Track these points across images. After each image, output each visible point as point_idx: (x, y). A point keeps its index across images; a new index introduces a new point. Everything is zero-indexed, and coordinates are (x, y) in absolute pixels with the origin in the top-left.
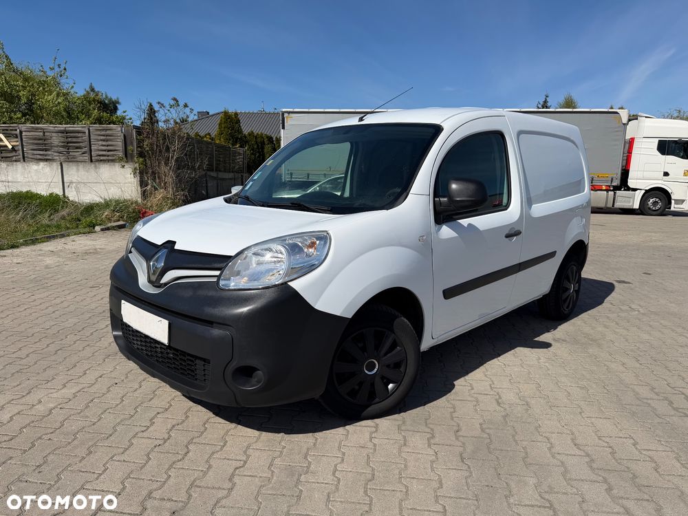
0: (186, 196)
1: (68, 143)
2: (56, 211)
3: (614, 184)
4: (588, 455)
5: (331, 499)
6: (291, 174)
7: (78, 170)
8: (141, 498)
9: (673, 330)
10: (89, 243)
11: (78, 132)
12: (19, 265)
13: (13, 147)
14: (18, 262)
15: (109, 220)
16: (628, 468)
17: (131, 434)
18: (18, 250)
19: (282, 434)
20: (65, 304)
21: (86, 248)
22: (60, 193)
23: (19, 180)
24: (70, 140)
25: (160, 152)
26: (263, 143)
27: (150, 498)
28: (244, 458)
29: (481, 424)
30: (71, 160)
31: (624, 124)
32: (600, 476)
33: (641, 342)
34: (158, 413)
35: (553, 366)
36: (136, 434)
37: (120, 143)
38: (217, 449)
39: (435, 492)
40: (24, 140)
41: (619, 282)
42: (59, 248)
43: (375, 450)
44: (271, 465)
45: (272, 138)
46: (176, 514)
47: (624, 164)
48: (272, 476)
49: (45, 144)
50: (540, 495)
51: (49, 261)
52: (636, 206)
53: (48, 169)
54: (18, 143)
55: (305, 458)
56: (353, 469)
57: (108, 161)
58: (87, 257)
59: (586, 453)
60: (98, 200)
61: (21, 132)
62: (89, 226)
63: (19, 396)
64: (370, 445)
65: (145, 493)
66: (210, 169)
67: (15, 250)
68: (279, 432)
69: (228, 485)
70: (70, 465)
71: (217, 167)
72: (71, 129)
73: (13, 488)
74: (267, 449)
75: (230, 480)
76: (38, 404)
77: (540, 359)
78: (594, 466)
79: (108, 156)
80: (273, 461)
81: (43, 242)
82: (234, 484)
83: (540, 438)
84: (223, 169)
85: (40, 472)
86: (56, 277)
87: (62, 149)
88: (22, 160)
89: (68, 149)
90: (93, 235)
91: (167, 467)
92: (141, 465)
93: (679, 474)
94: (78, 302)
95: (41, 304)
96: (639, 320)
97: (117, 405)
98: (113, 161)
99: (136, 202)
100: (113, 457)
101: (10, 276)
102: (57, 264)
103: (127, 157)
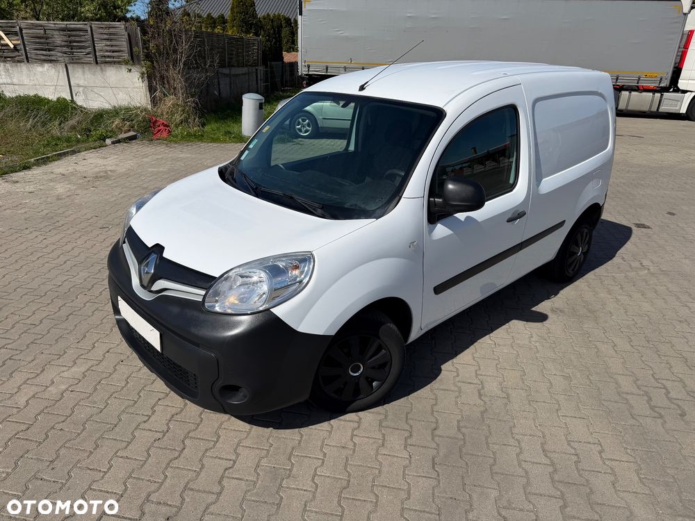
0: (197, 103)
1: (70, 42)
2: (66, 119)
3: (662, 85)
4: (553, 464)
5: (308, 509)
6: (309, 67)
7: (84, 72)
8: (140, 502)
9: (678, 298)
10: (100, 162)
11: (80, 30)
12: (31, 195)
13: (15, 46)
14: (31, 190)
15: (120, 130)
16: (587, 481)
17: (134, 425)
18: (30, 172)
19: (271, 429)
20: (76, 252)
21: (97, 170)
22: (68, 98)
23: (26, 83)
24: (73, 38)
25: (167, 53)
26: (280, 27)
27: (148, 501)
28: (234, 458)
29: (458, 421)
30: (76, 61)
31: (685, 14)
32: (558, 490)
33: (640, 315)
34: (159, 399)
35: (543, 346)
36: (139, 425)
37: (125, 43)
38: (211, 446)
39: (402, 503)
40: (25, 38)
41: (639, 226)
42: (71, 169)
43: (354, 451)
44: (258, 466)
45: (290, 20)
46: (170, 520)
47: (678, 61)
48: (258, 479)
49: (48, 43)
50: (498, 511)
51: (61, 189)
52: (683, 110)
53: (53, 70)
54: (19, 42)
55: (289, 459)
56: (331, 474)
57: (115, 62)
58: (98, 183)
59: (552, 462)
60: (107, 106)
61: (21, 30)
62: (100, 139)
63: (33, 375)
64: (350, 445)
65: (144, 495)
66: (222, 65)
67: (26, 172)
68: (268, 427)
69: (217, 489)
70: (79, 461)
71: (229, 62)
72: (73, 26)
73: (30, 487)
74: (255, 446)
75: (220, 482)
76: (51, 385)
77: (532, 337)
78: (556, 477)
79: (113, 57)
80: (259, 462)
81: (54, 160)
82: (223, 488)
83: (512, 442)
84: (236, 65)
85: (53, 469)
86: (66, 214)
87: (65, 49)
88: (25, 60)
89: (72, 49)
90: (104, 151)
91: (164, 466)
92: (141, 463)
93: (634, 490)
94: (88, 249)
95: (53, 251)
96: (646, 282)
97: (123, 388)
98: (119, 63)
99: (145, 110)
100: (117, 452)
101: (23, 211)
102: (69, 194)
103: (133, 59)
